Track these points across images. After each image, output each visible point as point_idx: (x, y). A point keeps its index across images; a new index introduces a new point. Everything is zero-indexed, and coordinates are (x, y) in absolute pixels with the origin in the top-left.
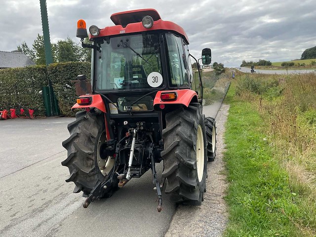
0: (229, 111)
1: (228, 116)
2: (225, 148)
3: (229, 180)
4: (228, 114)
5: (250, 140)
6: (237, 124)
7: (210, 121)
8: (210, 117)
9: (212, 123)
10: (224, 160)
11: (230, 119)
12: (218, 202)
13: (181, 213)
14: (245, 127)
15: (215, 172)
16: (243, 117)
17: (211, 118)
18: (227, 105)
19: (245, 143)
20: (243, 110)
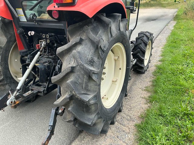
0: (175, 26)
1: (172, 31)
2: (159, 61)
3: (150, 100)
4: (173, 28)
5: (184, 56)
6: (177, 39)
7: (147, 36)
8: (149, 31)
9: (148, 38)
10: (155, 73)
11: (173, 34)
12: (128, 131)
13: (84, 138)
14: (183, 41)
15: (140, 87)
16: (184, 33)
17: (148, 33)
18: (174, 22)
19: (180, 58)
20: (186, 26)
